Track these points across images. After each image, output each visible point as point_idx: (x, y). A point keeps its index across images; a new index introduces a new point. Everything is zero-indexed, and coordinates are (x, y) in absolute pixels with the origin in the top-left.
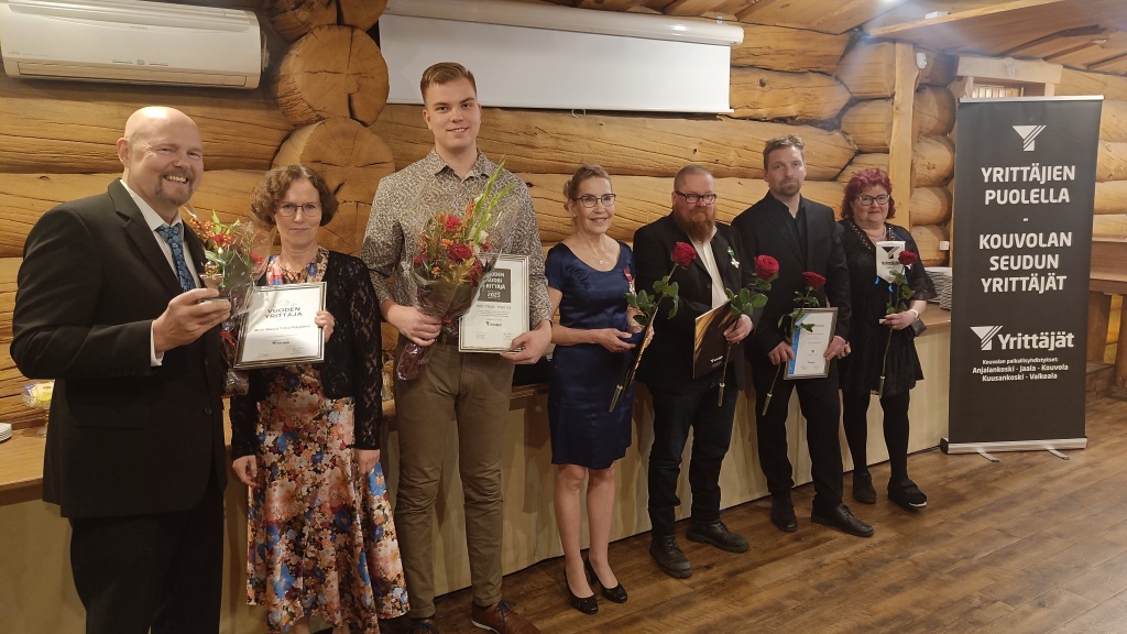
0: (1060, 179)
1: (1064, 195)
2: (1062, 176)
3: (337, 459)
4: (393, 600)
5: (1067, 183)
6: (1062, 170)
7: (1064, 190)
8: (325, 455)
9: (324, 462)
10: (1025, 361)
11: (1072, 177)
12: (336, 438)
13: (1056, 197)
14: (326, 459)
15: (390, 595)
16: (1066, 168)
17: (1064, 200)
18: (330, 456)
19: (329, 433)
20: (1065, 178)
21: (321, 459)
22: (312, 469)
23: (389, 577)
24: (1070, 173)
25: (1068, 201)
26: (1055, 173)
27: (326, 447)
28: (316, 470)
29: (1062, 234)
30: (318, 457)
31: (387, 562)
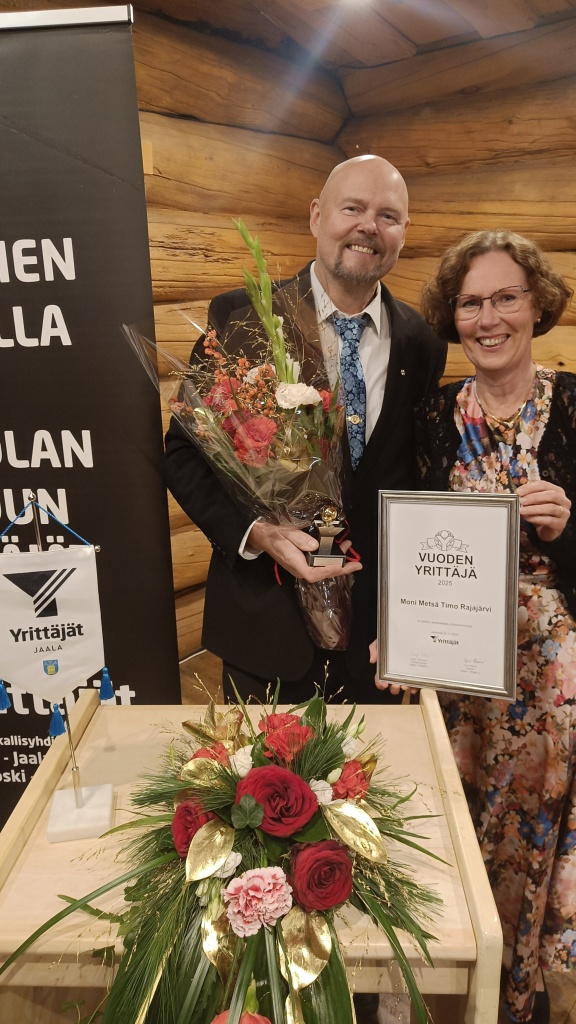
0: (34, 278)
1: (55, 325)
2: (38, 268)
3: (549, 720)
4: (560, 946)
5: (56, 290)
6: (37, 252)
7: (52, 311)
8: (530, 709)
9: (527, 719)
10: (25, 742)
11: (70, 274)
12: (550, 685)
13: (34, 330)
14: (530, 716)
15: (557, 936)
16: (47, 245)
17: (56, 340)
18: (538, 713)
19: (540, 674)
20: (50, 276)
21: (524, 713)
22: (506, 726)
23: (564, 912)
24: (61, 260)
25: (66, 341)
26: (20, 261)
27: (532, 696)
28: (512, 730)
29: (67, 436)
30: (519, 710)
31: (568, 888)
